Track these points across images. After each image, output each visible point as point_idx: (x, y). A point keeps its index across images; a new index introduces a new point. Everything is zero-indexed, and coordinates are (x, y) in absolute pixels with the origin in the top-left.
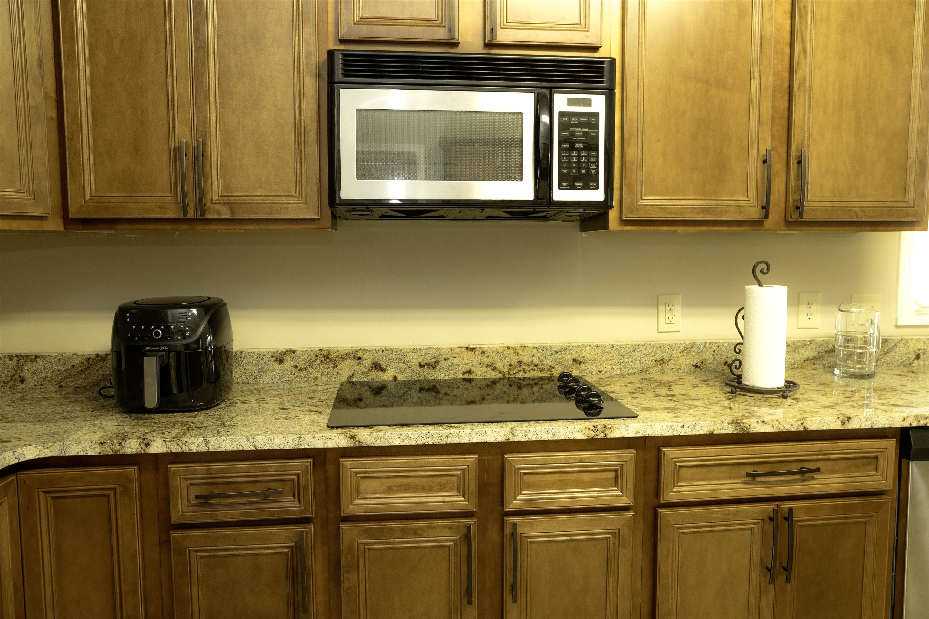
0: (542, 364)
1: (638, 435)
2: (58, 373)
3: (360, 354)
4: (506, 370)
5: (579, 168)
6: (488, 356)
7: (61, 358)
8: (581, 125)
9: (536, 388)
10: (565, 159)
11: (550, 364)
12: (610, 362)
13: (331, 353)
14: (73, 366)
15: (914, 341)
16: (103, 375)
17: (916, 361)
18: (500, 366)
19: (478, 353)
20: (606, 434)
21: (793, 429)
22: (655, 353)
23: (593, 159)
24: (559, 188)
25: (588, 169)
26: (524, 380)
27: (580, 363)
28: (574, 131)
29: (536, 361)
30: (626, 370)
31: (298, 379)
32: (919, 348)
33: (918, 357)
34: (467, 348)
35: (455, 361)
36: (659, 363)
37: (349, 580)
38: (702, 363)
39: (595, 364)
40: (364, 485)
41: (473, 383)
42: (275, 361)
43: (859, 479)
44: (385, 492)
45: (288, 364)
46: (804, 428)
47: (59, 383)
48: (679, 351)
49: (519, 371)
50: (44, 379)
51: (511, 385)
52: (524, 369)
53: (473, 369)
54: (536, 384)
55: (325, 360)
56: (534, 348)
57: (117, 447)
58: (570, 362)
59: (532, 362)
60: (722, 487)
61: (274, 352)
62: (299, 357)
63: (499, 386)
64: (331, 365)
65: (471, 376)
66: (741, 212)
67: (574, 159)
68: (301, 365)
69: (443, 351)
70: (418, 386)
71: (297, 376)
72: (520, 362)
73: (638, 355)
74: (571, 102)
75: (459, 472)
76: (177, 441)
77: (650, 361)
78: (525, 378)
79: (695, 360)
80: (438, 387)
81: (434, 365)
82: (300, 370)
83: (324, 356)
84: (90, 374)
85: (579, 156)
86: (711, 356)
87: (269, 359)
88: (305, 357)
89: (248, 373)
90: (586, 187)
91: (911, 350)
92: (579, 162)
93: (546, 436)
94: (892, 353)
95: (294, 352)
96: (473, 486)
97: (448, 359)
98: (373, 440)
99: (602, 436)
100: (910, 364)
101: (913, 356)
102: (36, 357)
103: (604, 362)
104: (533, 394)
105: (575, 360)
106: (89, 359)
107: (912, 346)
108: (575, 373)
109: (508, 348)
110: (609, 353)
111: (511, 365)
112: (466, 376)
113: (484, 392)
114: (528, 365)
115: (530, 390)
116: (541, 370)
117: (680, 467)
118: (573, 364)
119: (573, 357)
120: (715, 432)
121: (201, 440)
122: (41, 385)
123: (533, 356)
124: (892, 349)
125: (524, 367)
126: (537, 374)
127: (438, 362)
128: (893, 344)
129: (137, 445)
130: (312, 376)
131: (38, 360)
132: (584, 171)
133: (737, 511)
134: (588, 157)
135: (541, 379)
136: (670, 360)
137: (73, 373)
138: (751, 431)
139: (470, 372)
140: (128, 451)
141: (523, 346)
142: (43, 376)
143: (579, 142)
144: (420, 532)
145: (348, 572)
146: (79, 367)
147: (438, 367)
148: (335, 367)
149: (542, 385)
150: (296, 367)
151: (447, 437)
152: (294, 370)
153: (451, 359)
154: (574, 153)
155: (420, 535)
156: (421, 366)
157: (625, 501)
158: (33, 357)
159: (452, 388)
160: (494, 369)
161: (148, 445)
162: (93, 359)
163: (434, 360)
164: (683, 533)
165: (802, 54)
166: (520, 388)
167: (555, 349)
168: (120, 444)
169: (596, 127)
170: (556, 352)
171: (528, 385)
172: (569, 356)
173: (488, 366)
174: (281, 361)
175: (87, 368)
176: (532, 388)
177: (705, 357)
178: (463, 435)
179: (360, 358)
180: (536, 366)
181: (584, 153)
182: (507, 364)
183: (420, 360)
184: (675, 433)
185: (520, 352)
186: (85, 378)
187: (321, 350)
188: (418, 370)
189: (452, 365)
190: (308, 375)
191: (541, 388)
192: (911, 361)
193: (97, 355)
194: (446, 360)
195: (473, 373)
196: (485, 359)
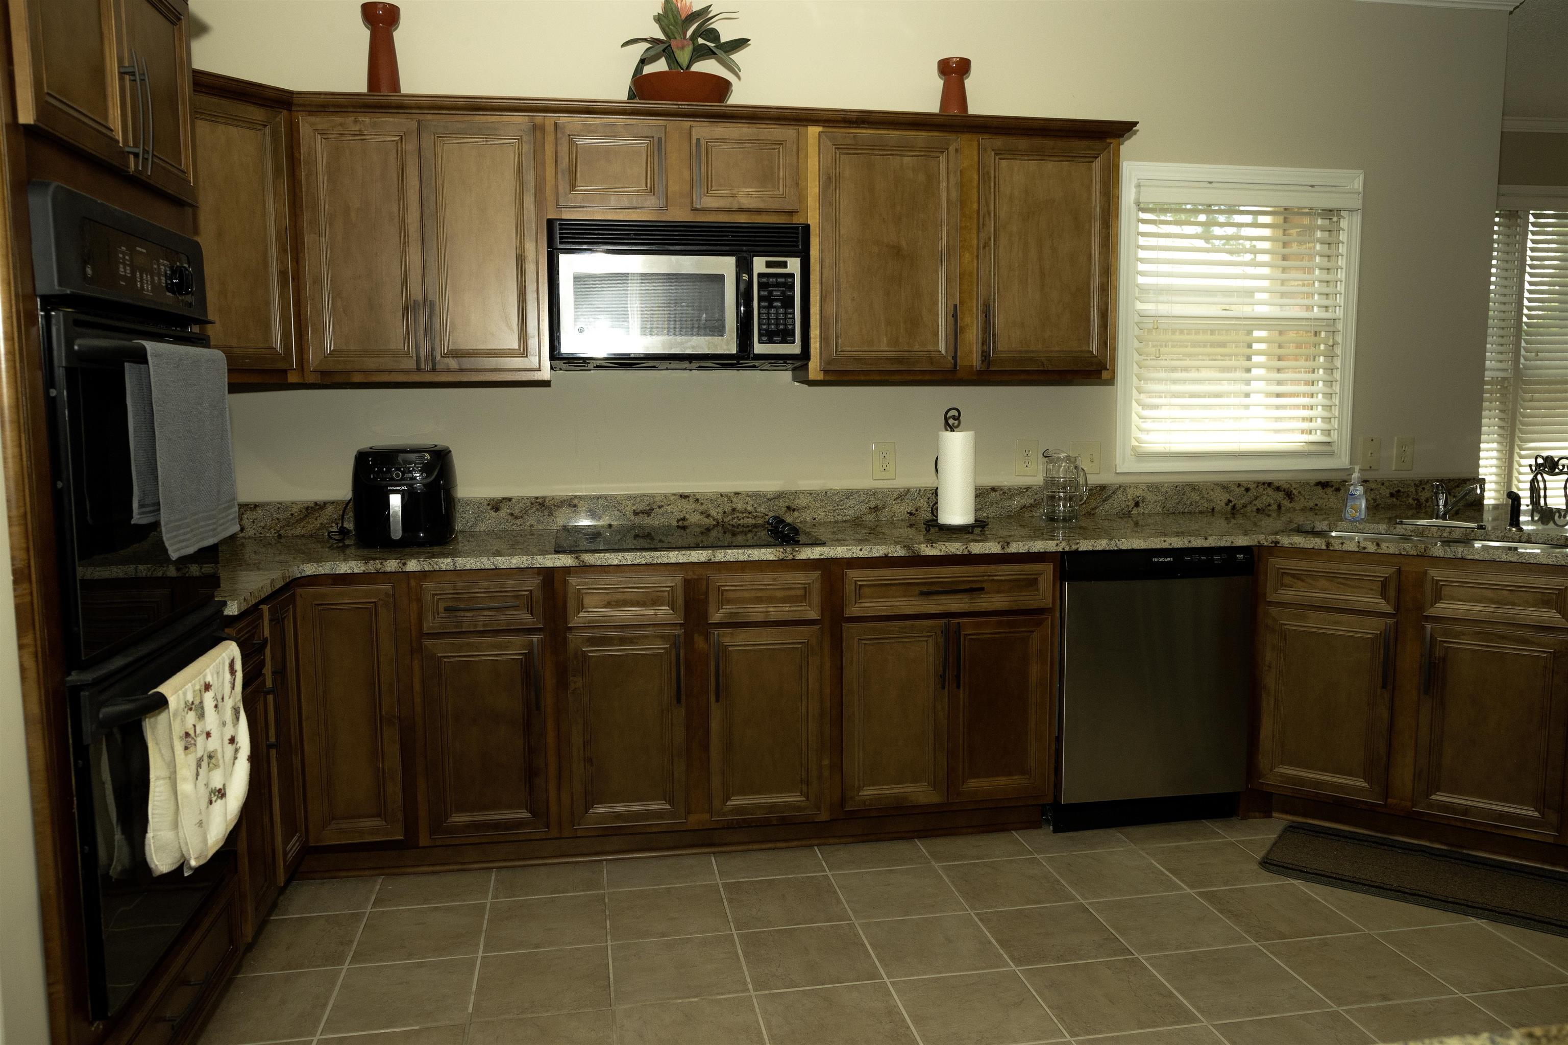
0: (756, 512)
1: (822, 557)
2: (277, 521)
3: (575, 502)
4: (720, 517)
5: (777, 325)
6: (702, 504)
7: (281, 506)
8: (778, 285)
9: (750, 535)
10: (764, 316)
11: (764, 511)
12: (824, 510)
13: (547, 501)
14: (292, 514)
15: (1132, 488)
16: (322, 524)
17: (1135, 508)
18: (713, 513)
19: (691, 500)
20: (794, 556)
21: (958, 553)
22: (869, 501)
23: (790, 316)
24: (759, 343)
25: (786, 325)
26: (738, 528)
27: (794, 510)
28: (772, 291)
29: (750, 508)
30: (840, 518)
31: (514, 527)
32: (1138, 495)
33: (1137, 505)
34: (681, 496)
35: (669, 508)
36: (873, 511)
37: (575, 683)
38: (917, 510)
39: (808, 512)
40: (587, 600)
41: (688, 531)
42: (492, 509)
43: (1022, 598)
44: (605, 607)
45: (504, 512)
46: (969, 551)
47: (278, 531)
48: (893, 498)
49: (734, 519)
50: (263, 528)
51: (725, 533)
52: (738, 517)
53: (687, 516)
54: (750, 531)
55: (541, 508)
56: (748, 495)
57: (379, 566)
58: (784, 510)
59: (746, 509)
60: (898, 603)
61: (490, 501)
62: (515, 505)
63: (714, 533)
64: (546, 513)
65: (685, 523)
66: (932, 363)
67: (773, 316)
68: (516, 513)
69: (657, 499)
70: (633, 533)
71: (513, 524)
72: (734, 510)
73: (851, 502)
74: (769, 265)
75: (668, 589)
76: (430, 561)
77: (864, 508)
78: (739, 525)
79: (910, 508)
80: (653, 533)
81: (648, 513)
82: (516, 518)
83: (540, 504)
84: (309, 522)
85: (777, 314)
86: (925, 504)
87: (486, 507)
88: (521, 505)
89: (464, 521)
90: (784, 341)
91: (1129, 497)
92: (777, 319)
93: (743, 557)
94: (1111, 501)
95: (510, 499)
96: (680, 600)
97: (662, 506)
98: (594, 560)
99: (790, 557)
100: (1130, 512)
101: (1131, 504)
102: (256, 506)
103: (818, 509)
104: (748, 540)
105: (788, 508)
106: (307, 508)
107: (1131, 493)
108: (789, 520)
109: (722, 496)
110: (822, 501)
111: (725, 513)
112: (680, 523)
113: (699, 539)
114: (742, 513)
115: (744, 537)
116: (755, 518)
117: (861, 586)
118: (786, 512)
119: (787, 504)
120: (890, 555)
121: (449, 560)
122: (261, 533)
123: (747, 503)
124: (1110, 496)
125: (738, 514)
126: (751, 521)
127: (652, 509)
128: (1111, 492)
129: (396, 565)
130: (528, 524)
131: (258, 509)
132: (782, 327)
133: (913, 625)
134: (786, 314)
135: (755, 526)
136: (884, 508)
137: (292, 521)
138: (922, 554)
139: (684, 519)
140: (389, 569)
141: (737, 494)
142: (262, 524)
143: (777, 300)
144: (635, 641)
145: (574, 676)
146: (298, 516)
147: (652, 515)
148: (551, 514)
149: (756, 532)
150: (512, 514)
151: (658, 557)
152: (510, 518)
153: (666, 507)
154: (773, 311)
155: (636, 644)
156: (636, 513)
157: (814, 615)
158: (252, 506)
159: (667, 535)
160: (708, 516)
161: (404, 564)
162: (312, 508)
163: (648, 508)
164: (865, 644)
165: (987, 216)
166: (734, 534)
167: (769, 496)
168: (381, 564)
169: (792, 286)
170: (770, 500)
171: (741, 532)
172: (782, 504)
173: (702, 513)
174: (496, 509)
175: (306, 516)
176: (746, 535)
177: (919, 504)
178: (671, 556)
179: (575, 506)
180: (750, 513)
181: (781, 311)
182: (721, 511)
183: (634, 508)
184: (854, 556)
185: (734, 500)
186: (304, 527)
187: (537, 498)
188: (633, 518)
189: (666, 513)
190: (524, 523)
191: (755, 535)
192: (1130, 509)
193: (316, 504)
194: (660, 507)
195: (687, 520)
196: (699, 507)
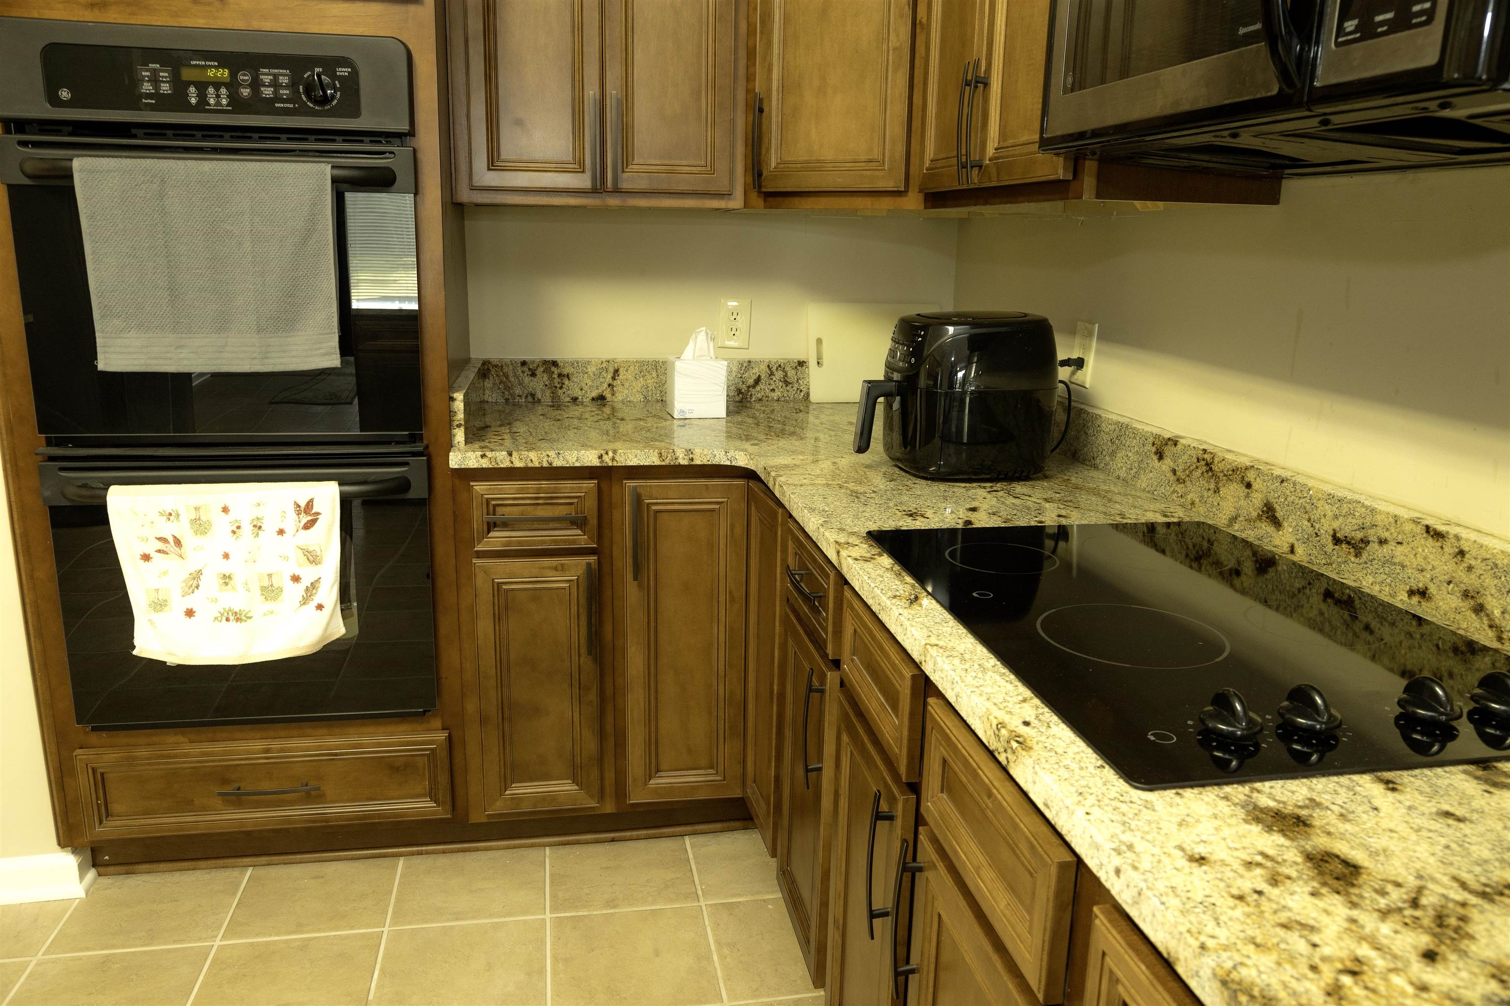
3: (1251, 476)
13: (1216, 460)
18: (1494, 606)
31: (1174, 497)
34: (1428, 528)
35: (1399, 553)
42: (1155, 453)
45: (1167, 465)
53: (1433, 589)
55: (1207, 471)
61: (1156, 436)
62: (1180, 456)
64: (1213, 484)
68: (1180, 470)
69: (1379, 519)
71: (1174, 491)
80: (1357, 602)
81: (1358, 546)
82: (1178, 480)
83: (1207, 464)
87: (1150, 446)
88: (1186, 457)
89: (1129, 465)
95: (1176, 443)
97: (1387, 541)
112: (1414, 604)
127: (1366, 542)
130: (1190, 497)
139: (1423, 595)
147: (1365, 556)
148: (1217, 490)
150: (1175, 472)
152: (1172, 478)
153: (1392, 545)
156: (1336, 539)
160: (1480, 611)
163: (1359, 535)
173: (1466, 595)
174: (1161, 456)
179: (1249, 485)
183: (1336, 525)
187: (1205, 451)
188: (1330, 546)
189: (1392, 561)
190: (1185, 494)
194: (1382, 542)
195: (1429, 599)
196: (1461, 574)
